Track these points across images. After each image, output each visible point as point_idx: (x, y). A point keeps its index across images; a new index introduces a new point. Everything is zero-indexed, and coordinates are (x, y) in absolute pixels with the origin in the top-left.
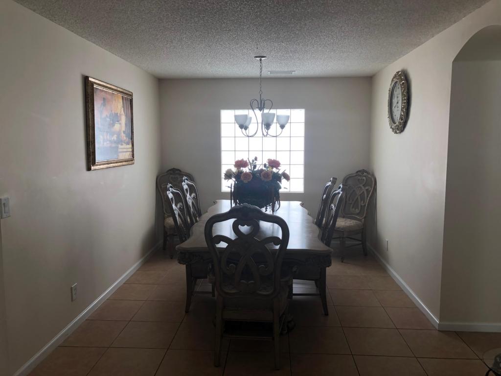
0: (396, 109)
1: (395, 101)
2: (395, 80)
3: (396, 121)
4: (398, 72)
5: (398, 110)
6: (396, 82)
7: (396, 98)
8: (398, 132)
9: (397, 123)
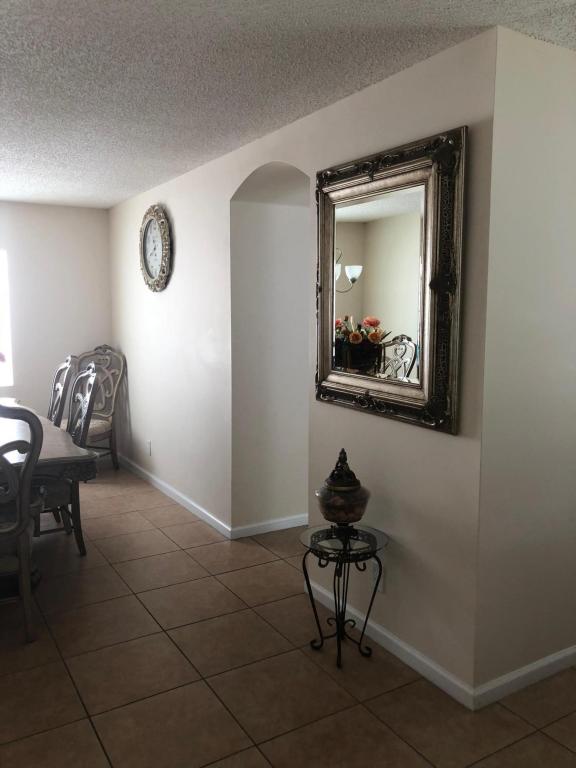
0: (153, 257)
1: (150, 247)
2: (149, 218)
3: (154, 275)
4: (153, 207)
5: (156, 260)
6: (150, 221)
7: (151, 242)
8: (158, 289)
9: (156, 278)
